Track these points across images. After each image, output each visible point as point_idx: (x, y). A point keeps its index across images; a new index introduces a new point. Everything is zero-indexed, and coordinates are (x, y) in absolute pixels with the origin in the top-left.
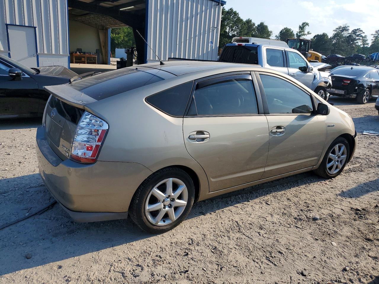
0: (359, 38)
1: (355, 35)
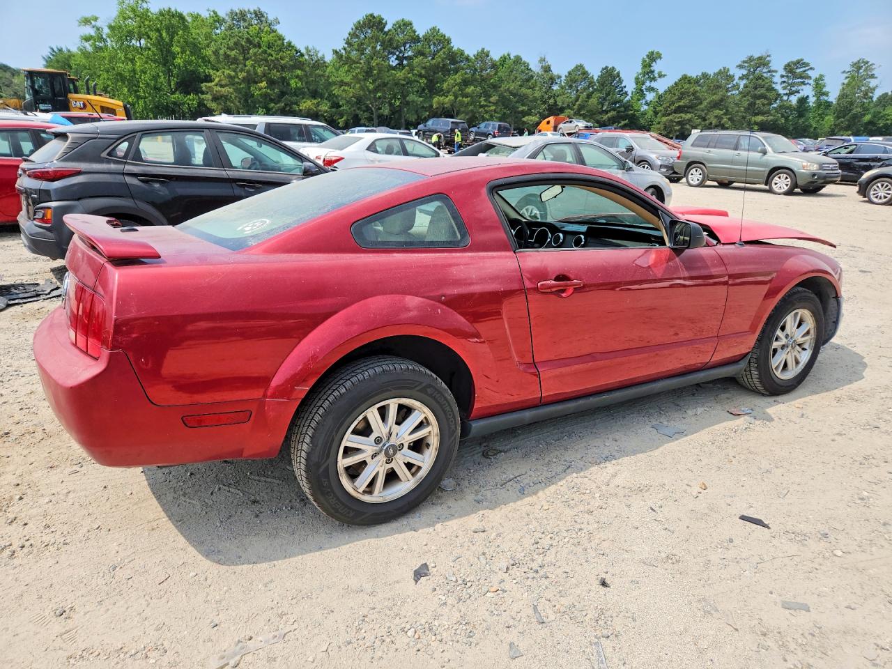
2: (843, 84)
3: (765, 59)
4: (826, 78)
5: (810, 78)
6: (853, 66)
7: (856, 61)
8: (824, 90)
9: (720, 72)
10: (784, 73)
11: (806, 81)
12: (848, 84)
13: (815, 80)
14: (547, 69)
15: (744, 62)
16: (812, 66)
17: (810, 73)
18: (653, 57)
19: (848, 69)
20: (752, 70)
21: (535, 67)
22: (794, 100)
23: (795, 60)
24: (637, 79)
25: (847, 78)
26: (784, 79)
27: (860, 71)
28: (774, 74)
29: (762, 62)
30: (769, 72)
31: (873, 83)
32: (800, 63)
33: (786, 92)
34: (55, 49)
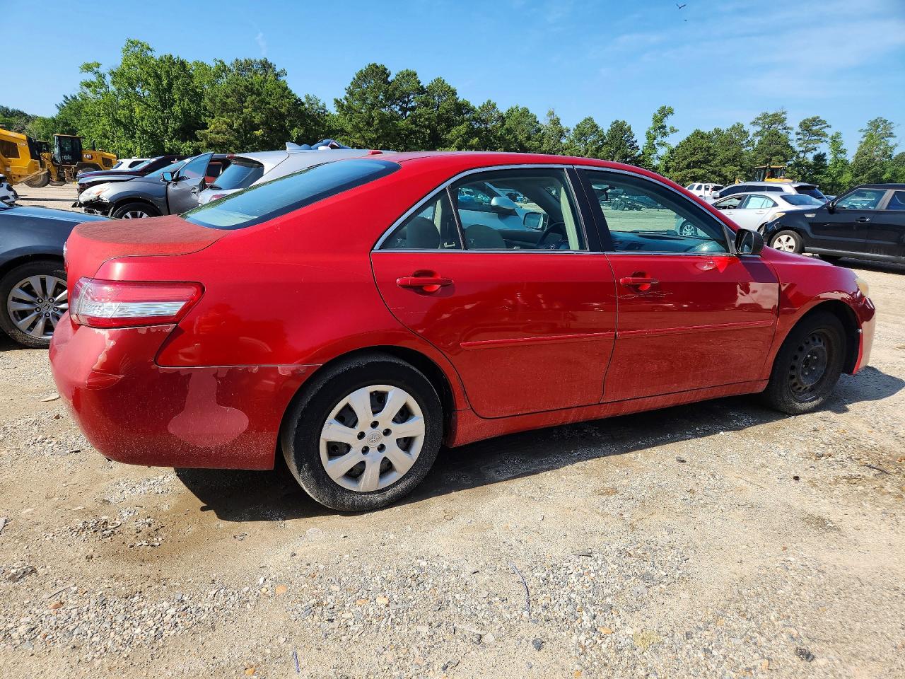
2: (861, 142)
3: (780, 116)
4: (842, 136)
5: (827, 136)
6: (870, 125)
7: (873, 120)
8: (841, 148)
9: (733, 128)
10: (800, 131)
11: (823, 139)
12: (866, 143)
13: (832, 138)
14: (556, 123)
15: (759, 119)
16: (828, 123)
17: (827, 131)
18: (665, 112)
19: (866, 127)
20: (767, 126)
21: (544, 121)
22: (810, 157)
23: (810, 117)
24: (648, 133)
25: (865, 136)
26: (799, 137)
27: (878, 130)
28: (789, 131)
29: (777, 119)
30: (785, 129)
31: (892, 142)
32: (816, 121)
33: (801, 149)
34: (69, 98)
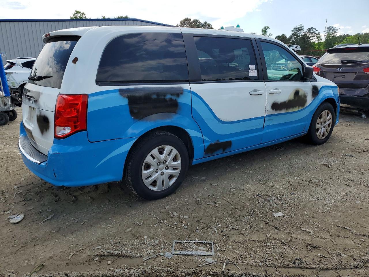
0: (314, 35)
1: (310, 33)
